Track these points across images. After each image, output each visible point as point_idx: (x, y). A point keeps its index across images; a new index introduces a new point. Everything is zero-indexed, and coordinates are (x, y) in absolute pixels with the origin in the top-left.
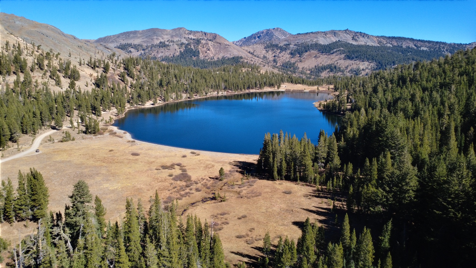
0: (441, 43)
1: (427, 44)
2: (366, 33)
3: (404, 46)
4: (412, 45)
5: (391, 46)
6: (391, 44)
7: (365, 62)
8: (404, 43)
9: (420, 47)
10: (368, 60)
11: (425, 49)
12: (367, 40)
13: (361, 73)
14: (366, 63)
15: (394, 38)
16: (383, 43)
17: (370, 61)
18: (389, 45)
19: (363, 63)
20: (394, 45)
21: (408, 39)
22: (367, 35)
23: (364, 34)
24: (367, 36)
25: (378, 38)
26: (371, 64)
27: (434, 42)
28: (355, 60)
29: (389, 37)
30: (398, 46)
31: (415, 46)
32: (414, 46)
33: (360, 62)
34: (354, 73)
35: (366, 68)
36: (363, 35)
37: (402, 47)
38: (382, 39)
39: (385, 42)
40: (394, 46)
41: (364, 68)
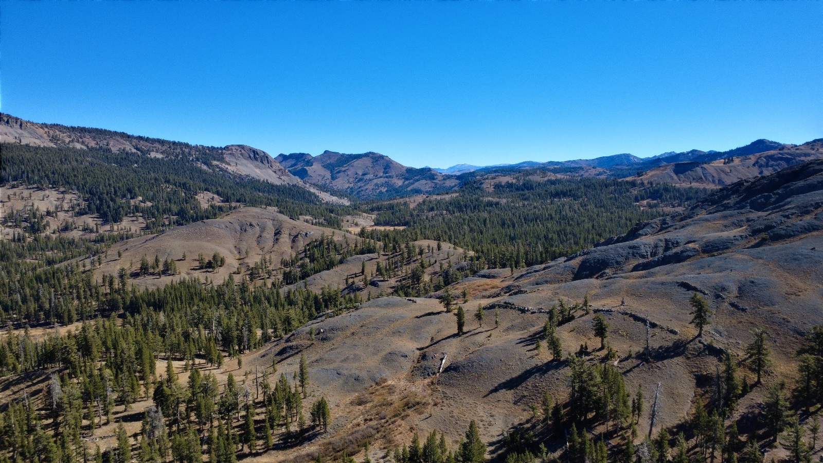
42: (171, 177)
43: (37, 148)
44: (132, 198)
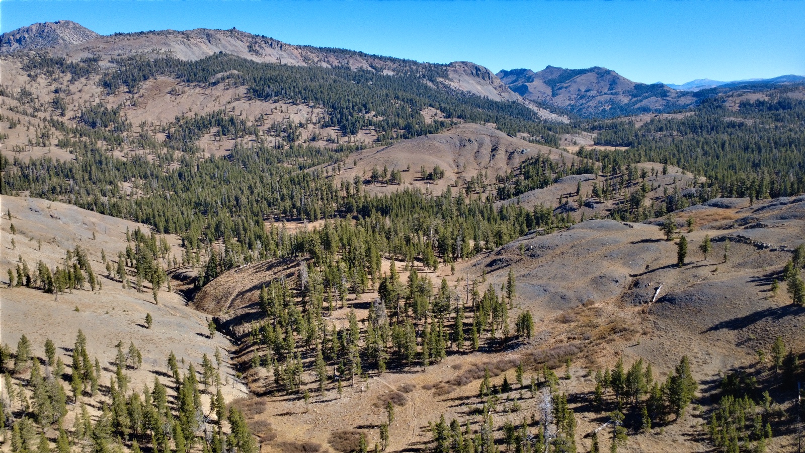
0: (409, 61)
1: (389, 63)
2: (276, 38)
3: (353, 68)
4: (365, 66)
5: (330, 67)
6: (328, 62)
7: (300, 106)
8: (351, 62)
9: (381, 69)
10: (305, 100)
11: (391, 73)
12: (280, 53)
13: (300, 134)
14: (304, 108)
15: (329, 50)
16: (313, 62)
17: (311, 104)
18: (325, 65)
19: (295, 108)
20: (334, 64)
21: (355, 52)
22: (278, 42)
23: (271, 39)
24: (280, 46)
25: (300, 51)
26: (316, 110)
27: (399, 60)
28: (275, 102)
29: (321, 49)
30: (342, 66)
31: (372, 67)
32: (369, 68)
33: (288, 105)
34: (283, 134)
35: (307, 120)
36: (270, 42)
37: (348, 69)
38: (309, 53)
39: (316, 60)
40: (335, 68)
41: (303, 122)
42: (400, 94)
43: (293, 67)
44: (367, 113)
